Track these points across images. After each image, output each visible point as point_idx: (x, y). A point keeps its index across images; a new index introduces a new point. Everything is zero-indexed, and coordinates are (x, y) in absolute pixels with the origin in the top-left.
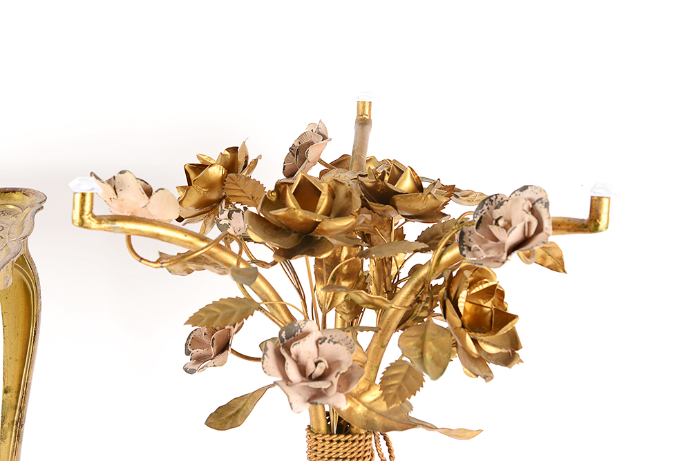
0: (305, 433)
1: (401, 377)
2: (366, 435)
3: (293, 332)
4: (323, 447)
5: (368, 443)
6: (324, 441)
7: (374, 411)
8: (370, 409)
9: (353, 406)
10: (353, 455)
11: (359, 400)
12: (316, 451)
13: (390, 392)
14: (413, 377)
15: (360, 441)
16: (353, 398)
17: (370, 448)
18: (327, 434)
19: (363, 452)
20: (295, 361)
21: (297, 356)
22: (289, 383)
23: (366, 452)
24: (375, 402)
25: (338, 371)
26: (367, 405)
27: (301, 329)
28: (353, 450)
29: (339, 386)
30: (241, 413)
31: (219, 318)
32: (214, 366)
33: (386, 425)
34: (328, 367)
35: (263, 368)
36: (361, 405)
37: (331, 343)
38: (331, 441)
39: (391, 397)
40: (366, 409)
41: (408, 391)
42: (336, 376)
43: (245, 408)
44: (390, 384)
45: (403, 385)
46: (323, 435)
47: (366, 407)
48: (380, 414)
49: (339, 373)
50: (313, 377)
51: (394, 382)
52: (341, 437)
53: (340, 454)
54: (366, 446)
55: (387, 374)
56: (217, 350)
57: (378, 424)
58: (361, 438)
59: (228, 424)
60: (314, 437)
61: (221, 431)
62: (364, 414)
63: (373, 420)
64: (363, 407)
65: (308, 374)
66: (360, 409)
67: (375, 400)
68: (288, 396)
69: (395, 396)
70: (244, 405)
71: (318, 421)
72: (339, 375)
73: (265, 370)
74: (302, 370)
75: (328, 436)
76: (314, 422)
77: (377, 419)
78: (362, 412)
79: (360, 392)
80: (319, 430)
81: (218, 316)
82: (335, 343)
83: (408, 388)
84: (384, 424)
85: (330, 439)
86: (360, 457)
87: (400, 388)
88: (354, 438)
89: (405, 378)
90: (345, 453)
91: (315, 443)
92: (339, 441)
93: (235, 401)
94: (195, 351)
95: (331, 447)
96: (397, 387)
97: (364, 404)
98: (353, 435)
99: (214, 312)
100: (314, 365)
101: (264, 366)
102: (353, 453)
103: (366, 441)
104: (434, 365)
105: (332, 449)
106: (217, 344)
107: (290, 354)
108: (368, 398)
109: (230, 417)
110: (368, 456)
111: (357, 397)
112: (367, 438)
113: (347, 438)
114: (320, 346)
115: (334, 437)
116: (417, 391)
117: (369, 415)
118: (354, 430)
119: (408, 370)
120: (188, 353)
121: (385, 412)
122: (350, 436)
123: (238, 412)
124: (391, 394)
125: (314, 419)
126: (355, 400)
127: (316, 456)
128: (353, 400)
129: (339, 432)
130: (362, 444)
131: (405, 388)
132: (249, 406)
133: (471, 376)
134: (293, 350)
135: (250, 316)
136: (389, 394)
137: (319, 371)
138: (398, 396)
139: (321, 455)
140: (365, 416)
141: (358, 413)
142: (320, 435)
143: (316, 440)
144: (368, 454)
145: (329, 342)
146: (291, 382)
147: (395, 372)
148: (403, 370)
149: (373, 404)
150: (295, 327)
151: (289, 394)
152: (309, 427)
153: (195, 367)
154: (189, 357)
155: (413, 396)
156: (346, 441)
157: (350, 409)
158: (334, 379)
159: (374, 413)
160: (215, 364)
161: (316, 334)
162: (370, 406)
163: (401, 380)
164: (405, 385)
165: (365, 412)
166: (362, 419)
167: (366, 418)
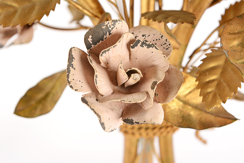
1: (219, 71)
3: (100, 35)
7: (189, 105)
8: (186, 103)
13: (209, 90)
20: (104, 68)
21: (107, 63)
22: (99, 97)
24: (190, 95)
26: (182, 99)
27: (110, 32)
31: (17, 15)
33: (203, 119)
37: (145, 47)
40: (181, 103)
41: (228, 88)
44: (208, 80)
45: (222, 81)
47: (181, 101)
48: (196, 107)
50: (126, 88)
51: (212, 78)
55: (204, 68)
57: (194, 119)
62: (179, 109)
63: (189, 115)
64: (178, 101)
65: (120, 83)
67: (190, 93)
68: (99, 116)
69: (215, 95)
70: (53, 87)
77: (193, 113)
78: (177, 107)
81: (15, 12)
82: (149, 46)
84: (201, 118)
87: (219, 84)
89: (224, 71)
96: (215, 83)
97: (179, 98)
99: (11, 6)
107: (99, 62)
109: (40, 101)
114: (131, 49)
117: (184, 110)
121: (201, 104)
124: (210, 92)
131: (225, 84)
134: (102, 58)
135: (51, 11)
136: (208, 93)
137: (132, 82)
138: (218, 96)
140: (180, 111)
141: (173, 108)
145: (142, 46)
146: (102, 96)
147: (212, 65)
148: (221, 62)
149: (188, 97)
150: (102, 29)
159: (190, 108)
161: (127, 37)
162: (184, 99)
163: (219, 75)
164: (224, 81)
165: (181, 107)
166: (178, 115)
167: (182, 114)
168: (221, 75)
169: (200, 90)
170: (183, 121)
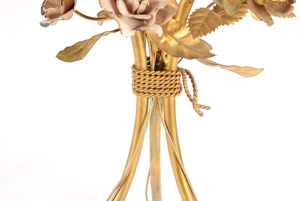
0: (131, 70)
1: (204, 19)
2: (177, 72)
4: (144, 79)
5: (177, 78)
6: (145, 75)
7: (183, 45)
8: (180, 43)
9: (167, 40)
10: (167, 87)
11: (172, 36)
12: (139, 83)
13: (196, 28)
14: (213, 19)
15: (172, 76)
16: (167, 34)
17: (179, 82)
18: (147, 70)
19: (174, 85)
22: (120, 15)
23: (176, 84)
24: (184, 39)
25: (156, 7)
26: (178, 40)
28: (167, 82)
29: (157, 20)
30: (83, 51)
32: (63, 19)
34: (149, 4)
35: (100, 4)
36: (173, 40)
38: (150, 75)
39: (196, 32)
40: (177, 43)
41: (209, 28)
42: (155, 11)
43: (86, 47)
44: (195, 23)
45: (205, 24)
46: (144, 71)
47: (177, 41)
48: (187, 47)
49: (157, 8)
50: (138, 12)
51: (198, 22)
52: (158, 72)
53: (157, 86)
54: (176, 80)
55: (194, 17)
56: (65, 9)
57: (186, 54)
58: (173, 73)
59: (74, 58)
60: (138, 72)
61: (68, 63)
63: (182, 51)
64: (175, 41)
65: (134, 10)
66: (173, 43)
67: (184, 37)
68: (119, 23)
69: (199, 31)
70: (85, 46)
71: (141, 61)
72: (157, 10)
73: (101, 5)
74: (130, 8)
75: (148, 71)
76: (138, 61)
77: (185, 50)
78: (174, 45)
79: (173, 31)
80: (141, 67)
83: (209, 26)
85: (150, 73)
86: (172, 88)
87: (203, 25)
88: (168, 73)
89: (207, 19)
90: (161, 85)
91: (138, 77)
92: (156, 76)
93: (79, 44)
94: (48, 9)
95: (150, 80)
96: (201, 25)
97: (175, 39)
98: (167, 71)
100: (138, 3)
101: (101, 2)
102: (166, 85)
103: (176, 76)
104: (229, 4)
105: (151, 82)
106: (65, 4)
108: (179, 35)
109: (75, 53)
110: (178, 88)
111: (171, 34)
112: (177, 74)
113: (162, 73)
115: (153, 73)
116: (216, 29)
117: (179, 47)
118: (167, 68)
119: (209, 14)
120: (43, 13)
122: (165, 72)
123: (81, 50)
124: (196, 29)
125: (137, 58)
126: (169, 36)
127: (139, 87)
128: (167, 36)
129: (156, 69)
130: (173, 78)
131: (207, 26)
132: (89, 46)
133: (257, 20)
136: (194, 30)
137: (142, 7)
138: (201, 31)
139: (143, 86)
140: (177, 48)
141: (171, 45)
142: (142, 71)
143: (139, 74)
144: (177, 86)
146: (121, 15)
147: (199, 15)
148: (206, 14)
149: (182, 40)
151: (119, 22)
152: (134, 66)
153: (49, 22)
154: (44, 16)
155: (213, 32)
156: (162, 76)
157: (166, 42)
158: (154, 13)
159: (183, 46)
160: (64, 18)
162: (180, 41)
163: (204, 21)
164: (207, 24)
165: (176, 45)
166: (174, 50)
167: (177, 50)
168: (205, 21)
169: (189, 28)
170: (178, 54)
